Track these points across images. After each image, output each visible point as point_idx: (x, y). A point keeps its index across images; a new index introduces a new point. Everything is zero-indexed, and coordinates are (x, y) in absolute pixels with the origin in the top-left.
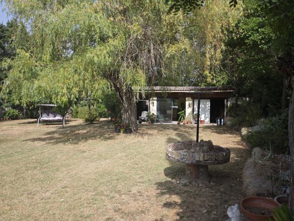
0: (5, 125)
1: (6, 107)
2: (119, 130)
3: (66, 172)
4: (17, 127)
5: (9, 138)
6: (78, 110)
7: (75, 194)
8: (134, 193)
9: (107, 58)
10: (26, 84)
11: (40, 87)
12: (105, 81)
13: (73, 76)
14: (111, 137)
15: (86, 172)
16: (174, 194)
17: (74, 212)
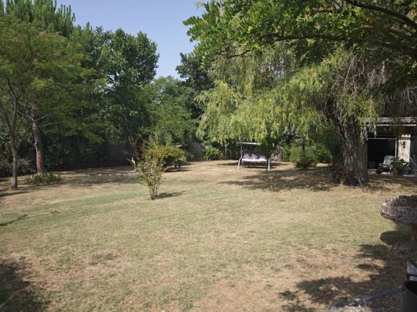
0: (204, 165)
1: (206, 144)
2: (338, 179)
3: (256, 218)
4: (217, 169)
5: (206, 179)
6: (290, 150)
7: (260, 239)
8: (327, 250)
9: (317, 83)
10: (222, 118)
11: (236, 122)
12: (315, 113)
13: (274, 108)
14: (325, 188)
15: (279, 221)
16: (381, 259)
17: (255, 254)
